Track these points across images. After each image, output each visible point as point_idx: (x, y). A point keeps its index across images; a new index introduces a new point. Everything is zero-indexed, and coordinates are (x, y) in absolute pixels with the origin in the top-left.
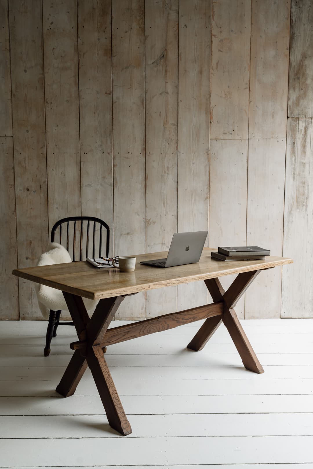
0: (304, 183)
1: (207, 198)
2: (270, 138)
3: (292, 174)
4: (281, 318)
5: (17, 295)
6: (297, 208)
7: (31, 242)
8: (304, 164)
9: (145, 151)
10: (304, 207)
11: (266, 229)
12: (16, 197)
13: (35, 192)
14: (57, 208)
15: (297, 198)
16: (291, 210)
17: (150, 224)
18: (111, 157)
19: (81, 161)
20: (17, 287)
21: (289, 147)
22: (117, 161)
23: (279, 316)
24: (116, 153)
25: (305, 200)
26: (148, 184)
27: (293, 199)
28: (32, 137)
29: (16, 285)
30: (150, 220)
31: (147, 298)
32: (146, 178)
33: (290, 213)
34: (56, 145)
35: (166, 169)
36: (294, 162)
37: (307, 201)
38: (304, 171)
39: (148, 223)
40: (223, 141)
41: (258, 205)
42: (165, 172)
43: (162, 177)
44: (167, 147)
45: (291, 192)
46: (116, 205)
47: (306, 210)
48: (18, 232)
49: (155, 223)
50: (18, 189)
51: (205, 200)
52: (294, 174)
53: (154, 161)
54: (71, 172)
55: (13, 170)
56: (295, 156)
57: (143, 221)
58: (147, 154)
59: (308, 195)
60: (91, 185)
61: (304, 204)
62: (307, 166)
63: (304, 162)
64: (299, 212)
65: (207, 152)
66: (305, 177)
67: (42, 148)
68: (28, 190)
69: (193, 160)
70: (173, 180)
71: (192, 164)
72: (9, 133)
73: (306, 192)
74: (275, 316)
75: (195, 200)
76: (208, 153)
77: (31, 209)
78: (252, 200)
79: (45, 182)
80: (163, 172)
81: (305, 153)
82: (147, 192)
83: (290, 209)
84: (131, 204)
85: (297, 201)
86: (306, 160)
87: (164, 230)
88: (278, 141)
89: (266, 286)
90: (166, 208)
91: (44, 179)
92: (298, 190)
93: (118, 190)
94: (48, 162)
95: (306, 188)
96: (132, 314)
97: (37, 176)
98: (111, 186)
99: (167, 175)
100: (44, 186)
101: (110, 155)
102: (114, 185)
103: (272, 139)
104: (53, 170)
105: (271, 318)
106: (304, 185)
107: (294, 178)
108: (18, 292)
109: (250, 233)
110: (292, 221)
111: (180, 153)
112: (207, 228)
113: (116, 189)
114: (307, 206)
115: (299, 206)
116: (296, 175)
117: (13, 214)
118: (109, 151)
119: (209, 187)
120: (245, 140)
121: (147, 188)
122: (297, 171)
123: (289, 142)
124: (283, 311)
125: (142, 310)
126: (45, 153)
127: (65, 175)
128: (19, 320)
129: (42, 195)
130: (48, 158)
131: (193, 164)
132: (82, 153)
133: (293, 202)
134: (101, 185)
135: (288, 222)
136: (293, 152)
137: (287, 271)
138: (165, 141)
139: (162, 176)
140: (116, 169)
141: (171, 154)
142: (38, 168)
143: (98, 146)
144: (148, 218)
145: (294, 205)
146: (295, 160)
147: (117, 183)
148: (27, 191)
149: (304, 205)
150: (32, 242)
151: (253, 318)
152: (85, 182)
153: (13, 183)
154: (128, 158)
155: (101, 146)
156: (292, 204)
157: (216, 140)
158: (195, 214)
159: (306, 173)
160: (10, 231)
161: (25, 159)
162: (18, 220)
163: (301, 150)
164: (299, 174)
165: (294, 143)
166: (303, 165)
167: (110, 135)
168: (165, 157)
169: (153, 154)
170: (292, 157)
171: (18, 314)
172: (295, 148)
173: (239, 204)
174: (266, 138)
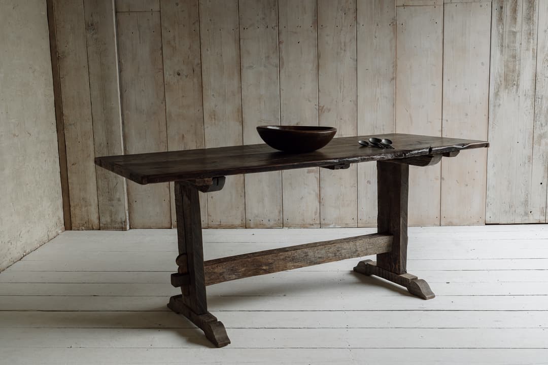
0: (514, 57)
1: (393, 79)
2: (471, 2)
3: (499, 46)
4: (486, 224)
5: (169, 199)
6: (506, 88)
7: (183, 136)
8: (514, 33)
9: (317, 23)
10: (515, 87)
11: (467, 115)
12: (165, 83)
13: (187, 76)
14: (213, 95)
15: (506, 76)
16: (498, 91)
17: (324, 112)
18: (275, 32)
19: (241, 37)
20: (168, 190)
21: (495, 13)
22: (283, 38)
23: (484, 221)
24: (281, 27)
25: (516, 79)
26: (320, 64)
27: (500, 77)
28: (183, 11)
29: (167, 187)
30: (324, 106)
31: (321, 201)
32: (318, 56)
33: (497, 94)
34: (211, 20)
35: (343, 44)
36: (501, 31)
37: (518, 80)
38: (514, 42)
39: (321, 111)
40: (413, 8)
41: (456, 86)
42: (341, 49)
43: (338, 55)
44: (343, 18)
45: (498, 67)
46: (283, 90)
47: (517, 90)
48: (168, 125)
49: (329, 110)
50: (168, 73)
51: (390, 82)
52: (502, 46)
53: (327, 36)
54: (229, 52)
55: (161, 51)
56: (503, 24)
57: (315, 108)
58: (320, 26)
59: (519, 71)
60: (252, 67)
61: (515, 82)
62: (518, 36)
63: (514, 30)
64: (508, 93)
65: (392, 23)
66: (515, 50)
67: (194, 24)
68: (179, 74)
69: (376, 32)
70: (351, 58)
71: (374, 37)
72: (156, 7)
73: (517, 67)
74: (478, 222)
75: (378, 82)
76: (394, 24)
77: (183, 96)
78: (449, 80)
79: (198, 64)
80: (339, 48)
81: (516, 19)
82: (320, 73)
83: (496, 90)
84: (301, 88)
85: (506, 80)
86: (517, 29)
87: (341, 119)
88: (481, 6)
89: (467, 185)
90: (343, 92)
91: (197, 61)
92: (507, 66)
93: (285, 72)
94: (202, 41)
95: (517, 62)
96: (304, 220)
97: (189, 57)
98: (276, 67)
99: (343, 51)
100: (197, 69)
101: (274, 29)
102: (280, 66)
103: (473, 4)
104: (207, 50)
105: (473, 224)
106: (514, 60)
107: (502, 51)
108: (169, 195)
109: (447, 121)
110: (500, 105)
111: (359, 24)
112: (394, 114)
113: (282, 71)
114: (518, 86)
115: (509, 85)
116: (504, 47)
117: (162, 103)
118: (274, 25)
119: (395, 66)
120: (440, 5)
121: (320, 68)
122: (506, 41)
123: (495, 6)
124: (488, 215)
125: (316, 215)
126: (198, 29)
127: (221, 56)
128: (171, 228)
129: (195, 80)
130: (201, 36)
131: (376, 37)
132: (242, 29)
133: (501, 81)
134: (265, 66)
135: (495, 106)
136: (500, 19)
137: (494, 166)
138: (341, 10)
139: (337, 53)
140: (283, 46)
141: (349, 26)
142: (190, 48)
143: (261, 19)
144: (321, 105)
145: (501, 84)
146: (503, 29)
147: (283, 63)
148: (177, 76)
149: (514, 84)
150: (185, 136)
151: (450, 224)
152: (246, 63)
153: (161, 67)
154: (296, 33)
155: (264, 19)
156: (499, 83)
157: (403, 7)
158: (378, 99)
159: (517, 45)
160: (159, 123)
161: (174, 37)
162: (167, 110)
163: (510, 15)
164: (508, 47)
165: (502, 8)
166: (513, 35)
167: (274, 6)
168: (341, 30)
169: (326, 27)
170: (500, 25)
171: (169, 221)
172: (503, 13)
173: (432, 85)
174: (466, 3)
